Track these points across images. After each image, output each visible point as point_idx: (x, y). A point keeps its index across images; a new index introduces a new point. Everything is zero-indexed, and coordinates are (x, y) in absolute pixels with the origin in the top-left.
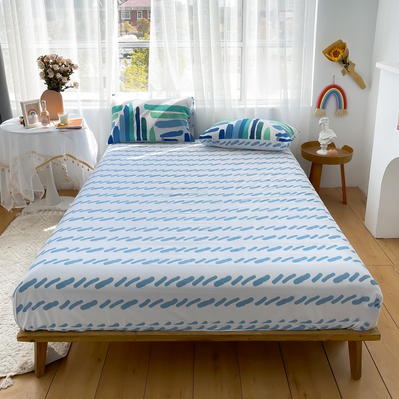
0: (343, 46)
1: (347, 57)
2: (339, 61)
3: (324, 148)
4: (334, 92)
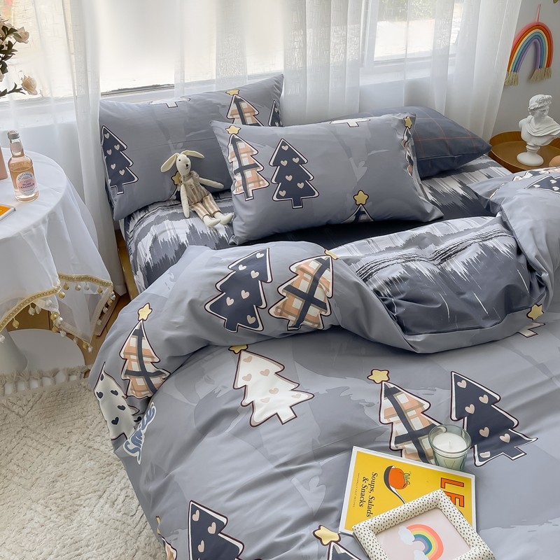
3: (532, 152)
4: (537, 37)
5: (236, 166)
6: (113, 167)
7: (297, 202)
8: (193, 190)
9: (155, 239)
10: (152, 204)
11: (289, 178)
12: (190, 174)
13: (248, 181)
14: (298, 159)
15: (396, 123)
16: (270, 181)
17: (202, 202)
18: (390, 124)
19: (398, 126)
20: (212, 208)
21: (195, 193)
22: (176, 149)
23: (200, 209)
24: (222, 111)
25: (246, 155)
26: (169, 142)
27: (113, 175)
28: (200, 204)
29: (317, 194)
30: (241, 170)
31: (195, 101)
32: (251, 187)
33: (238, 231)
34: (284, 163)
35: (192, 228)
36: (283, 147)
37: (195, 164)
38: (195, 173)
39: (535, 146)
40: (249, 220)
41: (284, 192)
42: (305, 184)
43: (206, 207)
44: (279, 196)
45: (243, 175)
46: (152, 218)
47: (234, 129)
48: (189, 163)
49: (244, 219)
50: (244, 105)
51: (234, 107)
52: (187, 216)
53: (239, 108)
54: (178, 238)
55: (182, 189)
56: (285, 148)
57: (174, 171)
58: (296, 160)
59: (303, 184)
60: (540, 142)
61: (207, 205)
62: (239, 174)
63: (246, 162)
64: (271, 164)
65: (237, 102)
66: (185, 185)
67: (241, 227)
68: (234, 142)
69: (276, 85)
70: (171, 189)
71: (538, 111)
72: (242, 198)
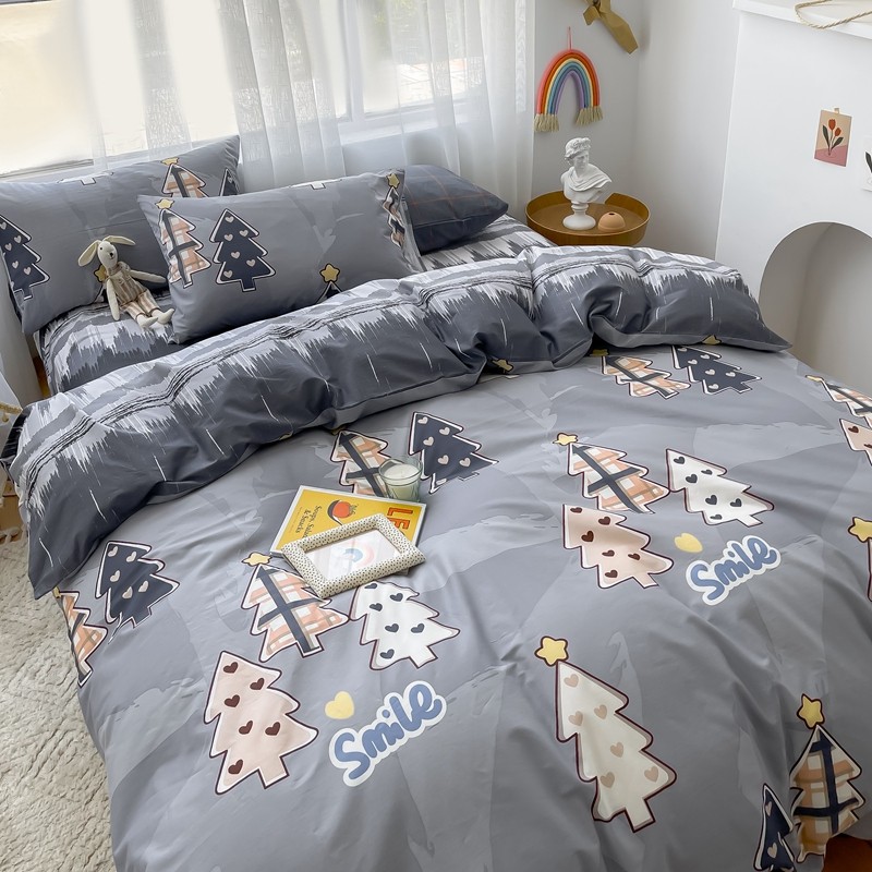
3: (580, 213)
4: (572, 68)
5: (170, 246)
6: (15, 265)
7: (248, 284)
8: (123, 285)
9: (74, 348)
10: (73, 309)
11: (236, 255)
12: (118, 265)
13: (185, 263)
14: (246, 232)
15: (375, 182)
16: (211, 261)
17: (137, 300)
18: (367, 184)
19: (378, 186)
20: (149, 306)
21: (126, 290)
22: (96, 235)
23: (134, 309)
24: (156, 185)
25: (180, 232)
26: (87, 227)
27: (16, 275)
28: (133, 304)
29: (272, 272)
30: (177, 250)
31: (120, 174)
32: (188, 270)
33: (178, 327)
34: (229, 238)
35: (123, 332)
36: (227, 219)
37: (123, 252)
38: (123, 264)
39: (581, 204)
40: (189, 311)
41: (231, 272)
42: (258, 261)
43: (142, 307)
44: (223, 278)
45: (179, 258)
46: (72, 325)
47: (165, 203)
48: (114, 251)
49: (184, 311)
50: (185, 176)
51: (171, 178)
52: (116, 319)
53: (178, 179)
54: (102, 343)
55: (108, 286)
56: (230, 220)
57: (96, 264)
58: (244, 233)
59: (253, 261)
60: (585, 198)
61: (143, 303)
62: (174, 257)
63: (180, 241)
64: (212, 240)
65: (176, 172)
66: (112, 280)
67: (179, 321)
68: (166, 218)
69: (228, 150)
70: (96, 288)
71: (575, 159)
72: (179, 286)
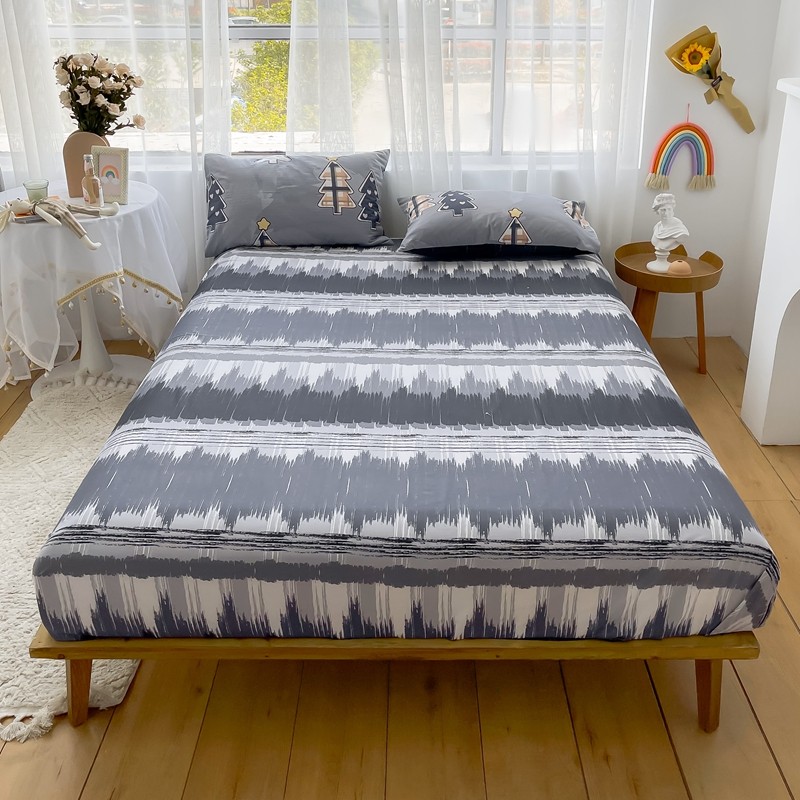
0: (710, 41)
1: (717, 64)
2: (701, 72)
3: (662, 258)
4: (688, 138)
6: (212, 209)
10: (238, 247)
26: (261, 191)
27: (211, 216)
39: (663, 251)
50: (338, 170)
51: (328, 170)
65: (333, 166)
